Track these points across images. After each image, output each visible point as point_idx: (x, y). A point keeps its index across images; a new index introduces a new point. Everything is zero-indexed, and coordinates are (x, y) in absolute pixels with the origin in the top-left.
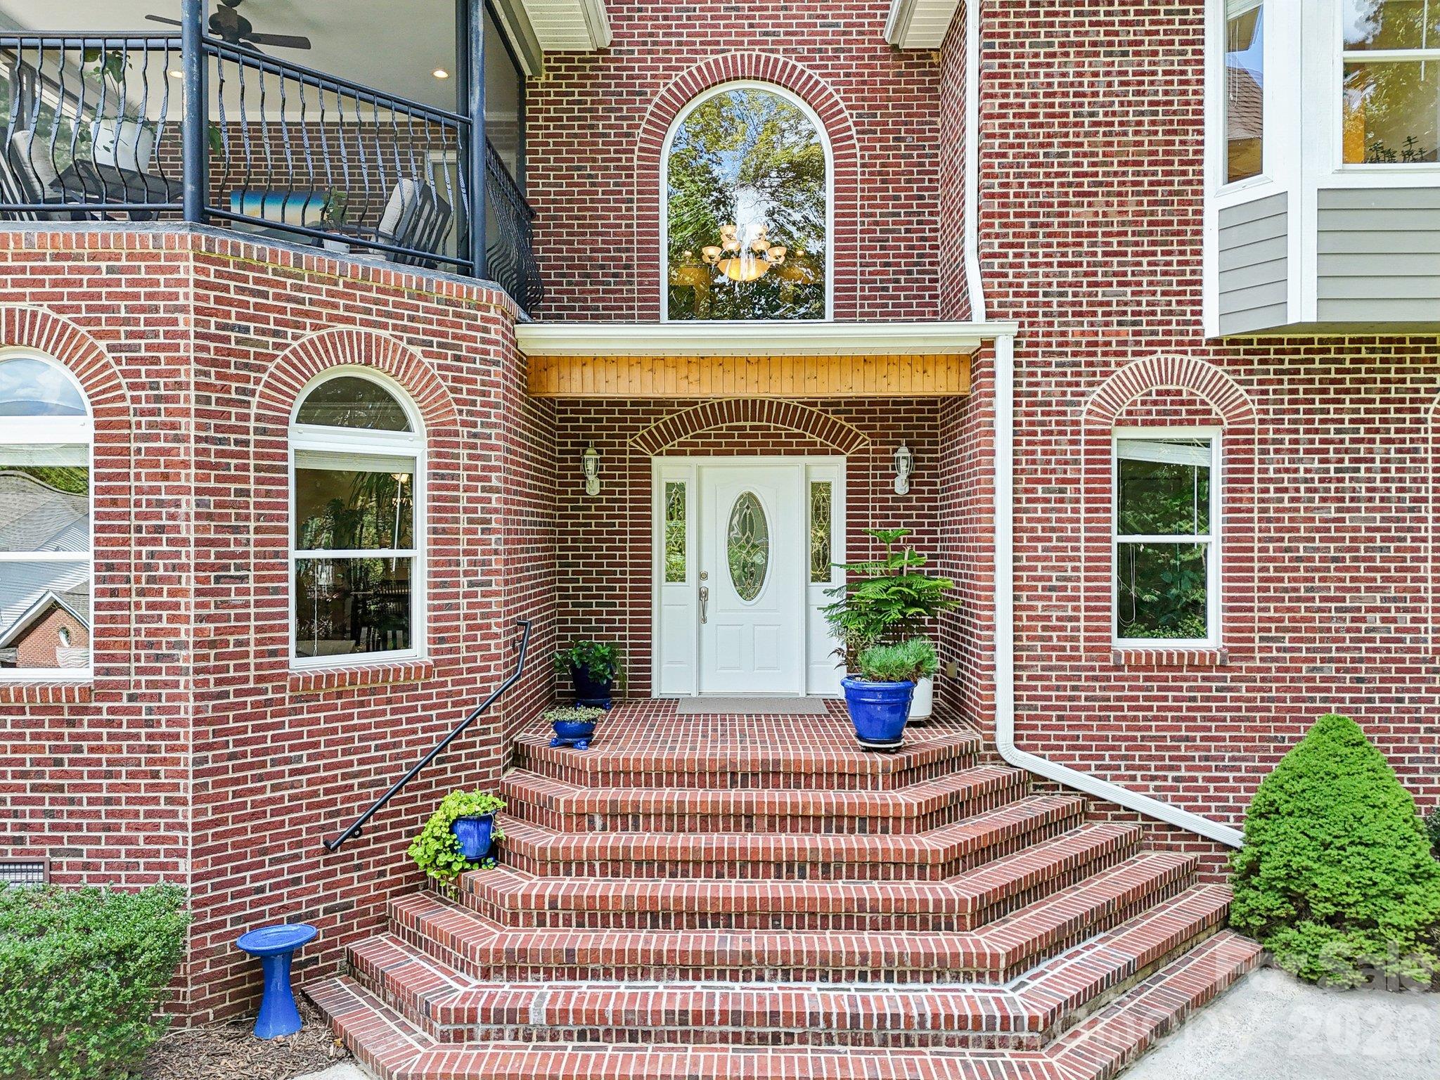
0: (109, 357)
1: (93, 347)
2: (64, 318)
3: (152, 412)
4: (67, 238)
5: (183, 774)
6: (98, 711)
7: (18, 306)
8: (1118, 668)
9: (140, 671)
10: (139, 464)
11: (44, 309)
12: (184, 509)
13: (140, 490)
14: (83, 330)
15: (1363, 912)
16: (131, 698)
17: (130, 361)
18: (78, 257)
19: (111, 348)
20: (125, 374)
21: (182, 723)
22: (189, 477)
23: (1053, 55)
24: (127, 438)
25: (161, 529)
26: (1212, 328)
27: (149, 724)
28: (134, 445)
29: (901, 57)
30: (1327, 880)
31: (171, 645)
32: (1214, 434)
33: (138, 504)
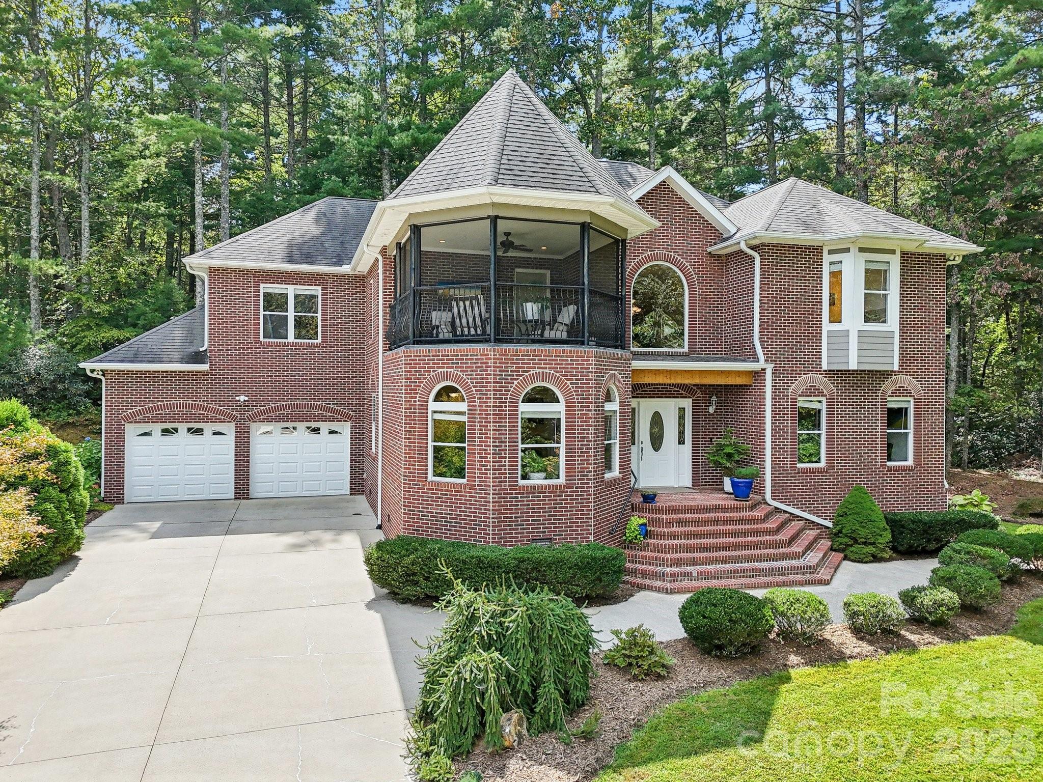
0: (570, 386)
1: (566, 383)
2: (558, 374)
3: (582, 403)
4: (560, 351)
5: (591, 510)
6: (567, 492)
7: (545, 371)
8: (798, 473)
9: (578, 480)
10: (578, 418)
11: (552, 372)
12: (590, 431)
13: (578, 426)
14: (563, 378)
15: (872, 540)
16: (576, 488)
17: (576, 387)
18: (562, 357)
19: (571, 384)
20: (575, 391)
21: (590, 495)
22: (592, 422)
23: (782, 279)
24: (575, 410)
25: (584, 437)
26: (825, 367)
27: (581, 495)
28: (577, 412)
29: (712, 257)
30: (863, 532)
31: (587, 472)
32: (824, 399)
33: (578, 430)
